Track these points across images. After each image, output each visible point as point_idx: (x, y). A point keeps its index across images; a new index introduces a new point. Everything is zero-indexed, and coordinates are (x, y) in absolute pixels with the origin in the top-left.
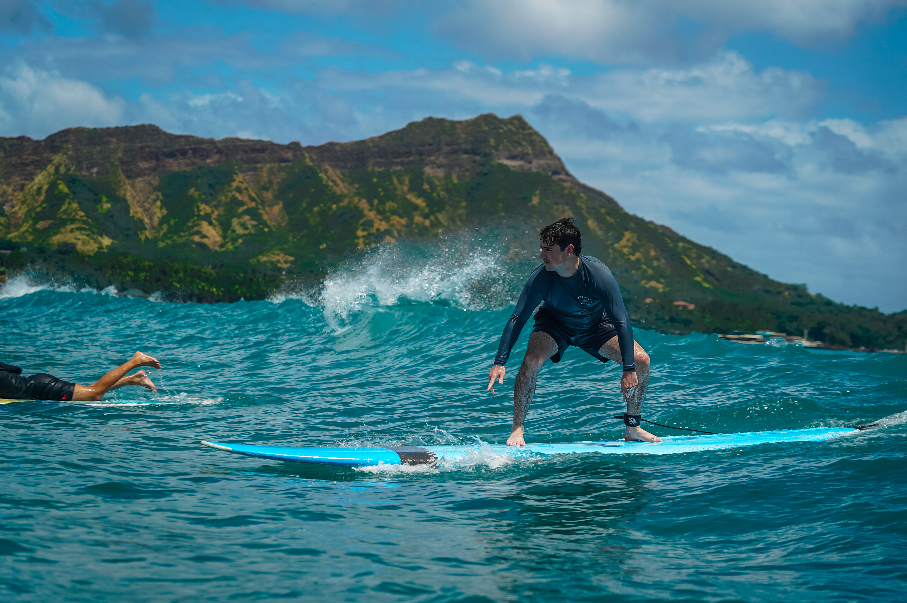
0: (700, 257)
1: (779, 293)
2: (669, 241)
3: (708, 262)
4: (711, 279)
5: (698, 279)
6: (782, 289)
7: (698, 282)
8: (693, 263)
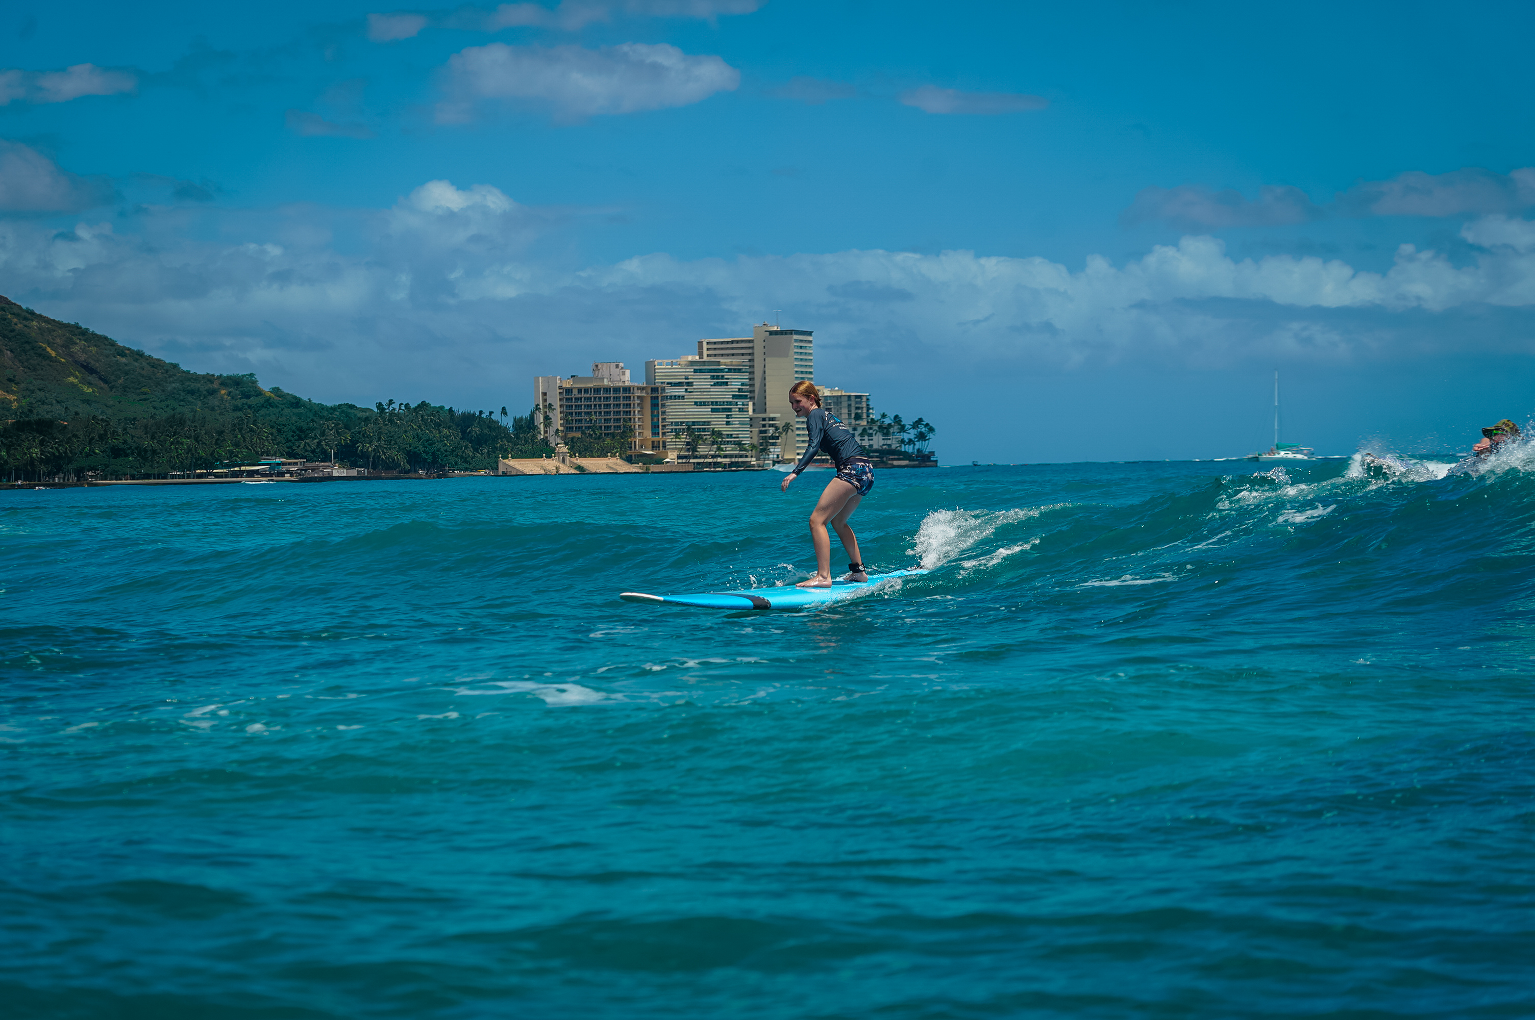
0: (70, 343)
1: (212, 392)
2: (15, 320)
3: (83, 351)
4: (92, 378)
5: (71, 379)
6: (215, 385)
7: (73, 385)
8: (58, 354)
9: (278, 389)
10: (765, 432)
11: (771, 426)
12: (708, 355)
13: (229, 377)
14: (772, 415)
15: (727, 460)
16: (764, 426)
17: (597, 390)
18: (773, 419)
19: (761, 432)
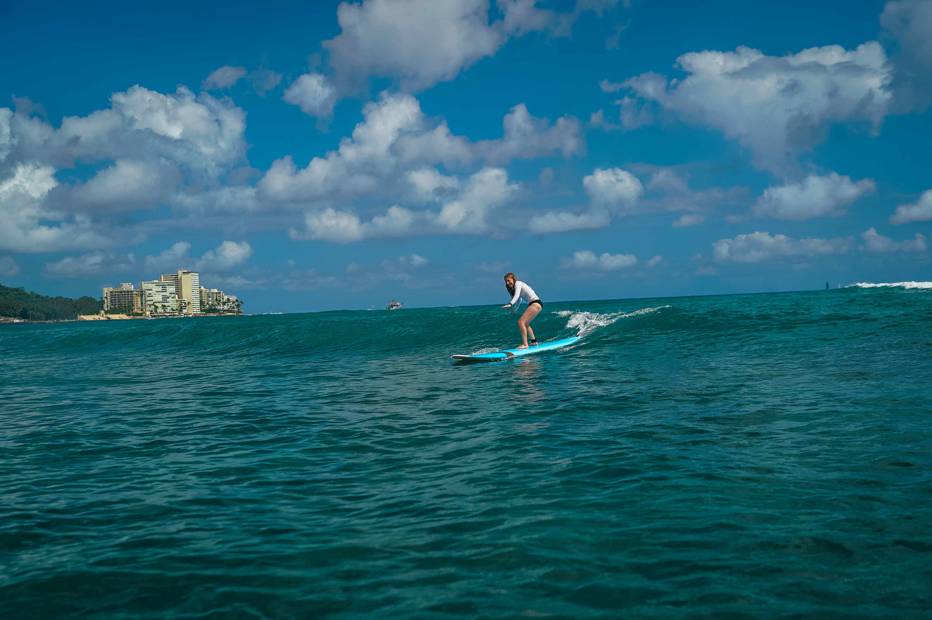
9: (33, 292)
10: (182, 305)
11: (184, 303)
12: (164, 280)
13: (14, 288)
14: (184, 299)
15: (168, 314)
16: (181, 303)
17: (121, 292)
18: (184, 301)
19: (180, 305)
